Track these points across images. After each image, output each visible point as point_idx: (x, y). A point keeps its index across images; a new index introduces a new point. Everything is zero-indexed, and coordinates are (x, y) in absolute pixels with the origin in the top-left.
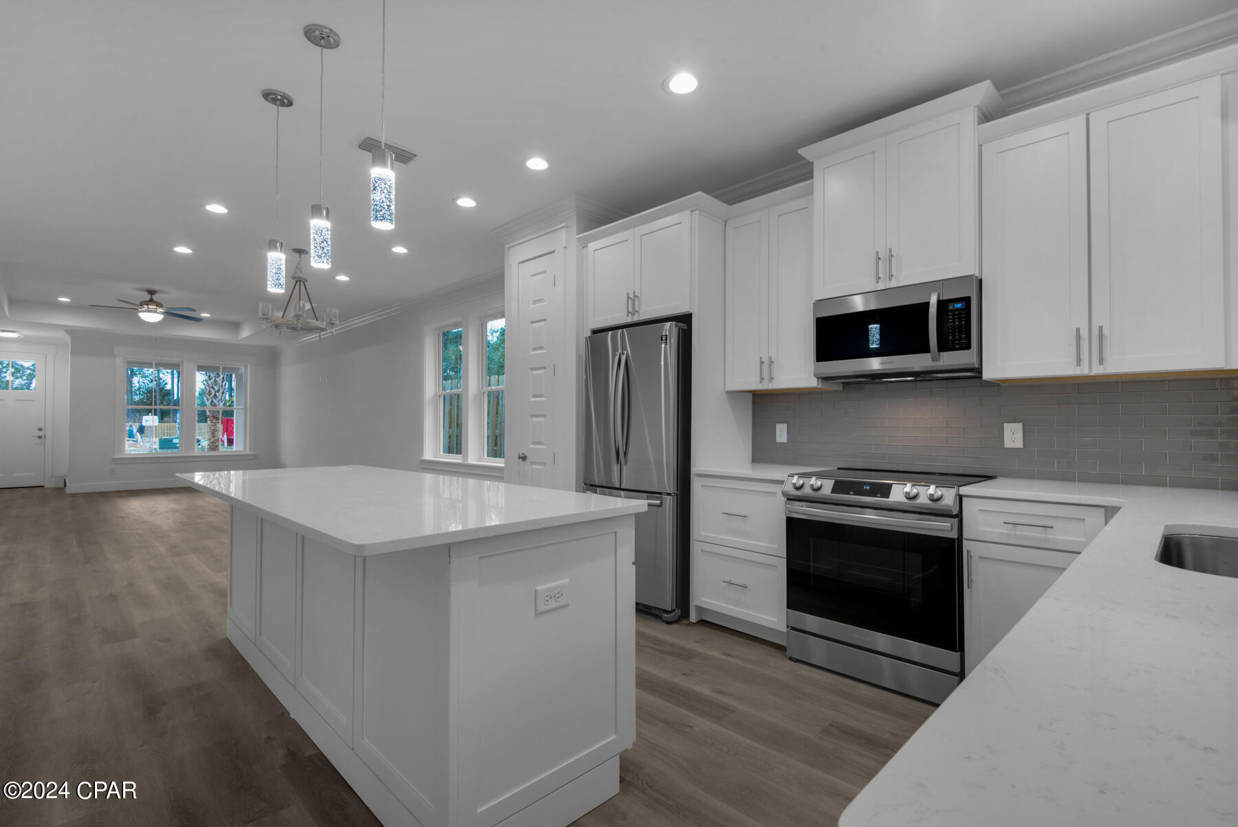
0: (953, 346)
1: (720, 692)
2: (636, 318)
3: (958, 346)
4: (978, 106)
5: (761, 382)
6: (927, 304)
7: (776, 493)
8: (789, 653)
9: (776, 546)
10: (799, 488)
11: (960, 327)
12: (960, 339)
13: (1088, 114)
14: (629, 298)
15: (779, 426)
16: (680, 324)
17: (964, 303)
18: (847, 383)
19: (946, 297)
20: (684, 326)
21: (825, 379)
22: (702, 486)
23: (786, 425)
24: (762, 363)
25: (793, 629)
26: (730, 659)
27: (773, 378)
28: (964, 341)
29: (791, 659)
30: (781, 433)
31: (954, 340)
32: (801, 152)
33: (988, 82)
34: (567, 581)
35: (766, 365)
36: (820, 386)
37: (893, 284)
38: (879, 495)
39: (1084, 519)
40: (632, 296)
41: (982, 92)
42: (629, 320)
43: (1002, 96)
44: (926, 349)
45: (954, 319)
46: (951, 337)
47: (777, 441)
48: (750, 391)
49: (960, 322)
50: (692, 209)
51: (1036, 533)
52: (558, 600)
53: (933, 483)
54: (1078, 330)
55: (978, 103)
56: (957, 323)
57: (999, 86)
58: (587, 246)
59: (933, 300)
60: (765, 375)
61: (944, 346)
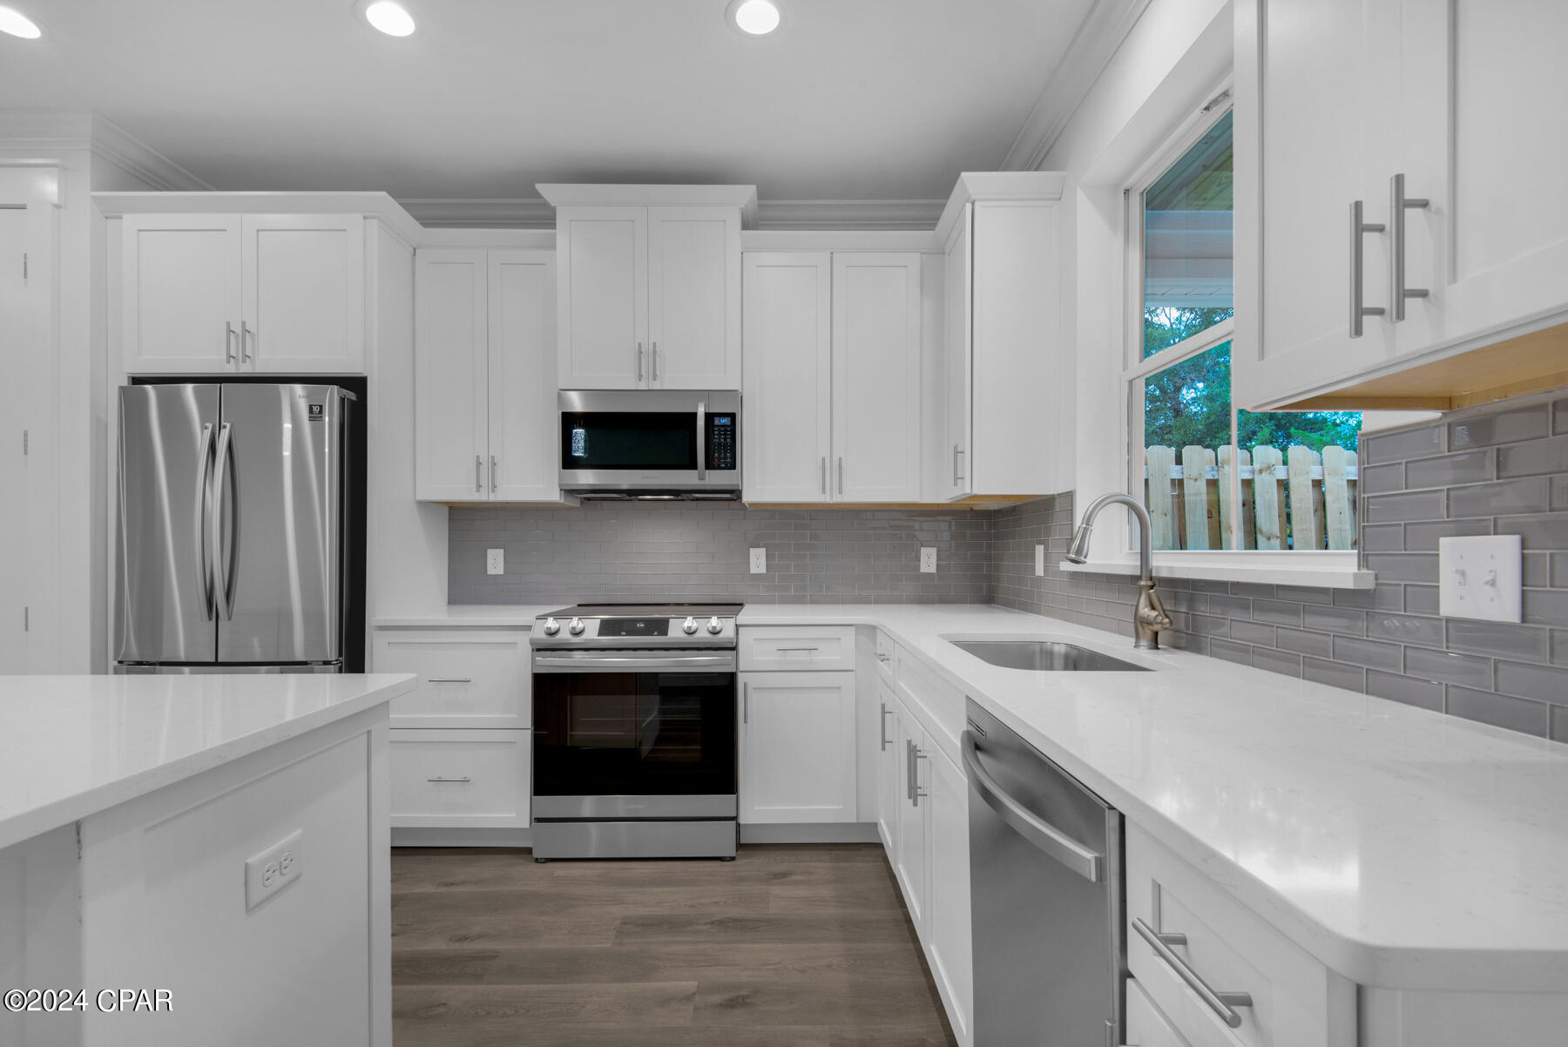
0: (719, 465)
1: (464, 939)
2: (245, 369)
3: (723, 465)
4: (742, 209)
5: (478, 491)
6: (694, 415)
7: (516, 643)
8: (536, 854)
9: (516, 716)
10: (552, 634)
11: (726, 445)
12: (726, 458)
13: (832, 253)
14: (230, 331)
15: (491, 553)
16: (345, 391)
17: (729, 418)
18: (589, 499)
19: (712, 411)
20: (352, 396)
21: (569, 492)
22: (389, 643)
23: (502, 551)
24: (479, 464)
25: (539, 820)
26: (453, 889)
27: (496, 487)
28: (729, 460)
29: (537, 860)
30: (495, 562)
31: (719, 458)
32: (540, 187)
33: (752, 189)
34: (298, 832)
35: (487, 468)
36: (562, 501)
37: (657, 386)
38: (656, 633)
39: (840, 639)
40: (238, 330)
41: (745, 195)
42: (230, 369)
43: (760, 206)
44: (692, 465)
45: (719, 435)
46: (716, 455)
47: (489, 573)
48: (447, 503)
49: (725, 440)
50: (366, 214)
51: (802, 656)
52: (284, 871)
53: (690, 615)
54: (824, 459)
55: (743, 206)
56: (722, 440)
57: (762, 194)
58: (120, 218)
59: (701, 411)
60: (484, 481)
61: (709, 465)
